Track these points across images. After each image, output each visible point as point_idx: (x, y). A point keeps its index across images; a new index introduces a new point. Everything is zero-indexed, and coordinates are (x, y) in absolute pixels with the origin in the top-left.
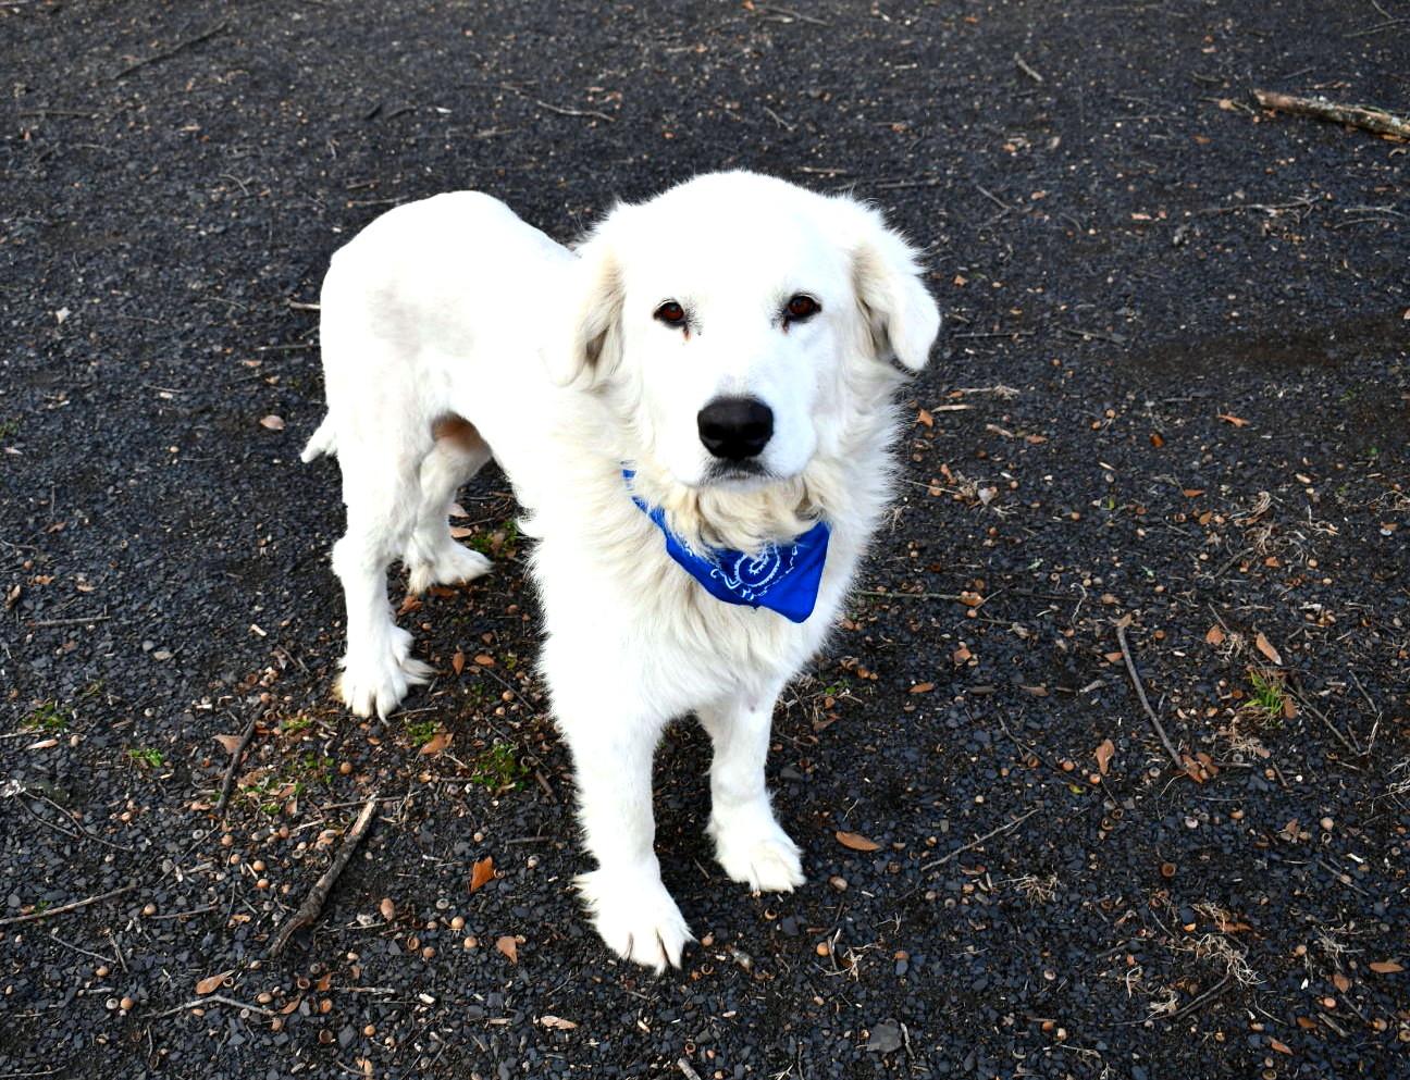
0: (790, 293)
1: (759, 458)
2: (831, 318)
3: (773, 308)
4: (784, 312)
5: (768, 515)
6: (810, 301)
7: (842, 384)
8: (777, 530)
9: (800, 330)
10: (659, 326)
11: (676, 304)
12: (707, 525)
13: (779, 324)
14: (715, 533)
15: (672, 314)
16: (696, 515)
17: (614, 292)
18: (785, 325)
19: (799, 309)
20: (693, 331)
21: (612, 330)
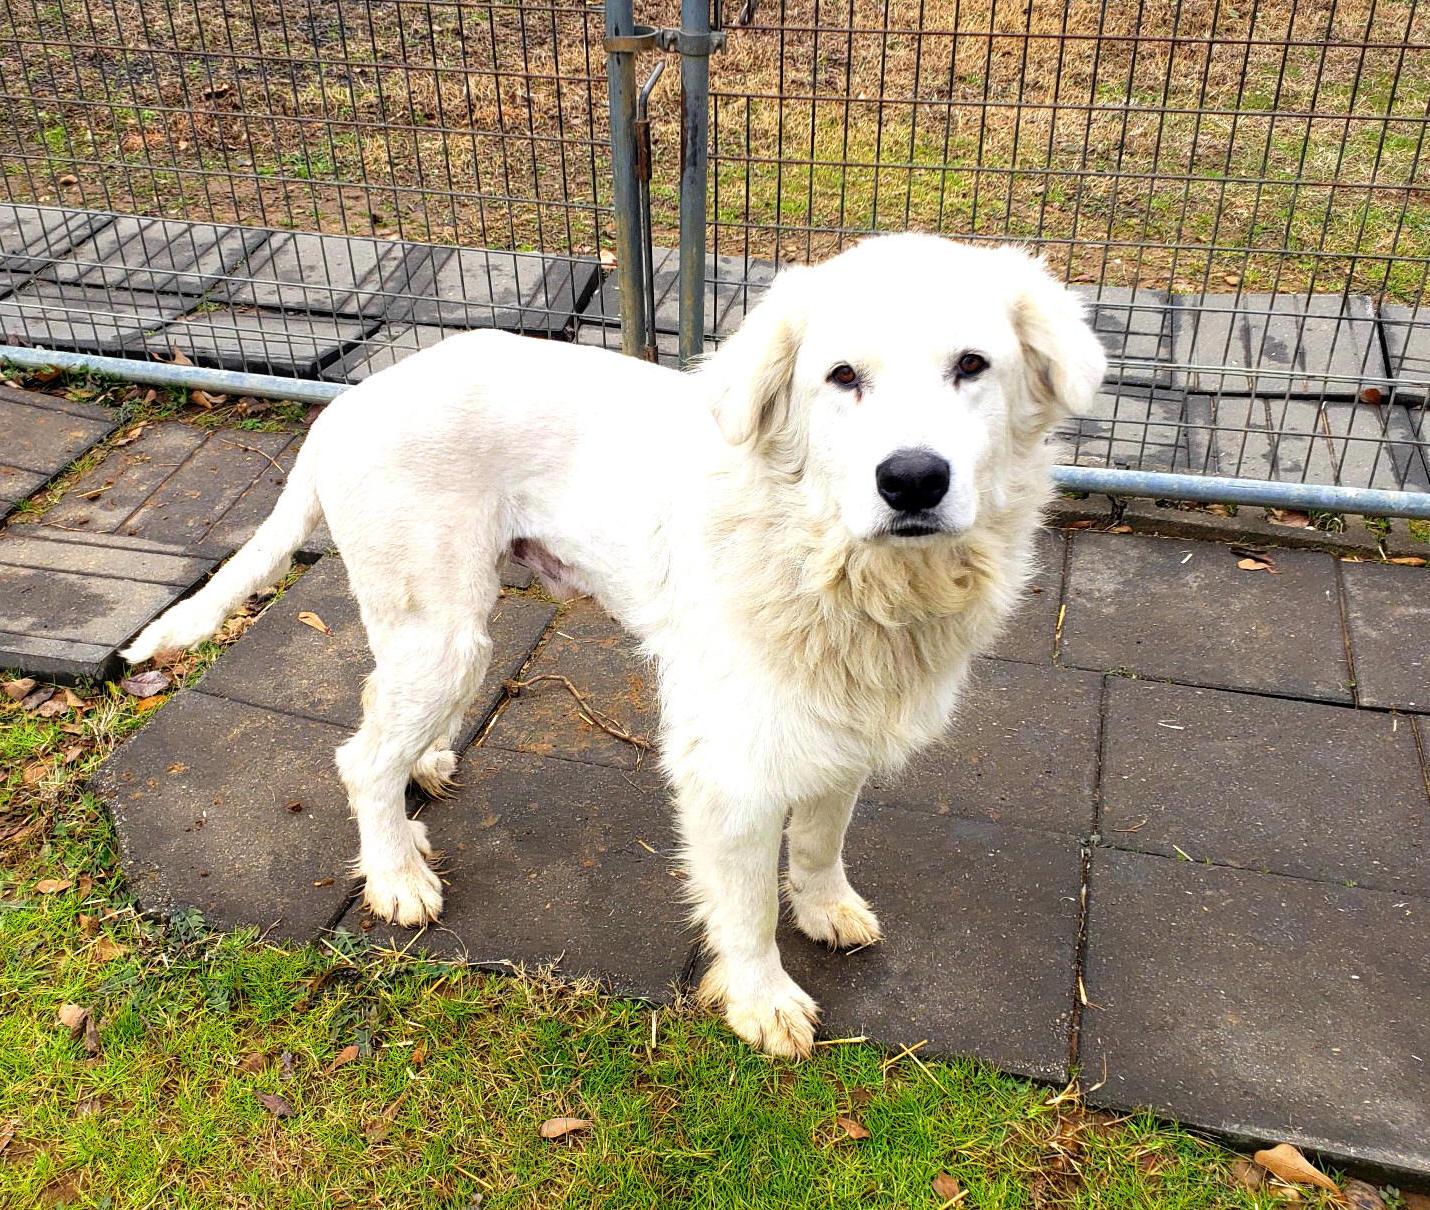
1: (936, 510)
2: (1002, 375)
3: (945, 364)
4: (955, 368)
6: (980, 358)
11: (848, 367)
13: (950, 381)
15: (844, 377)
18: (956, 383)
19: (970, 366)
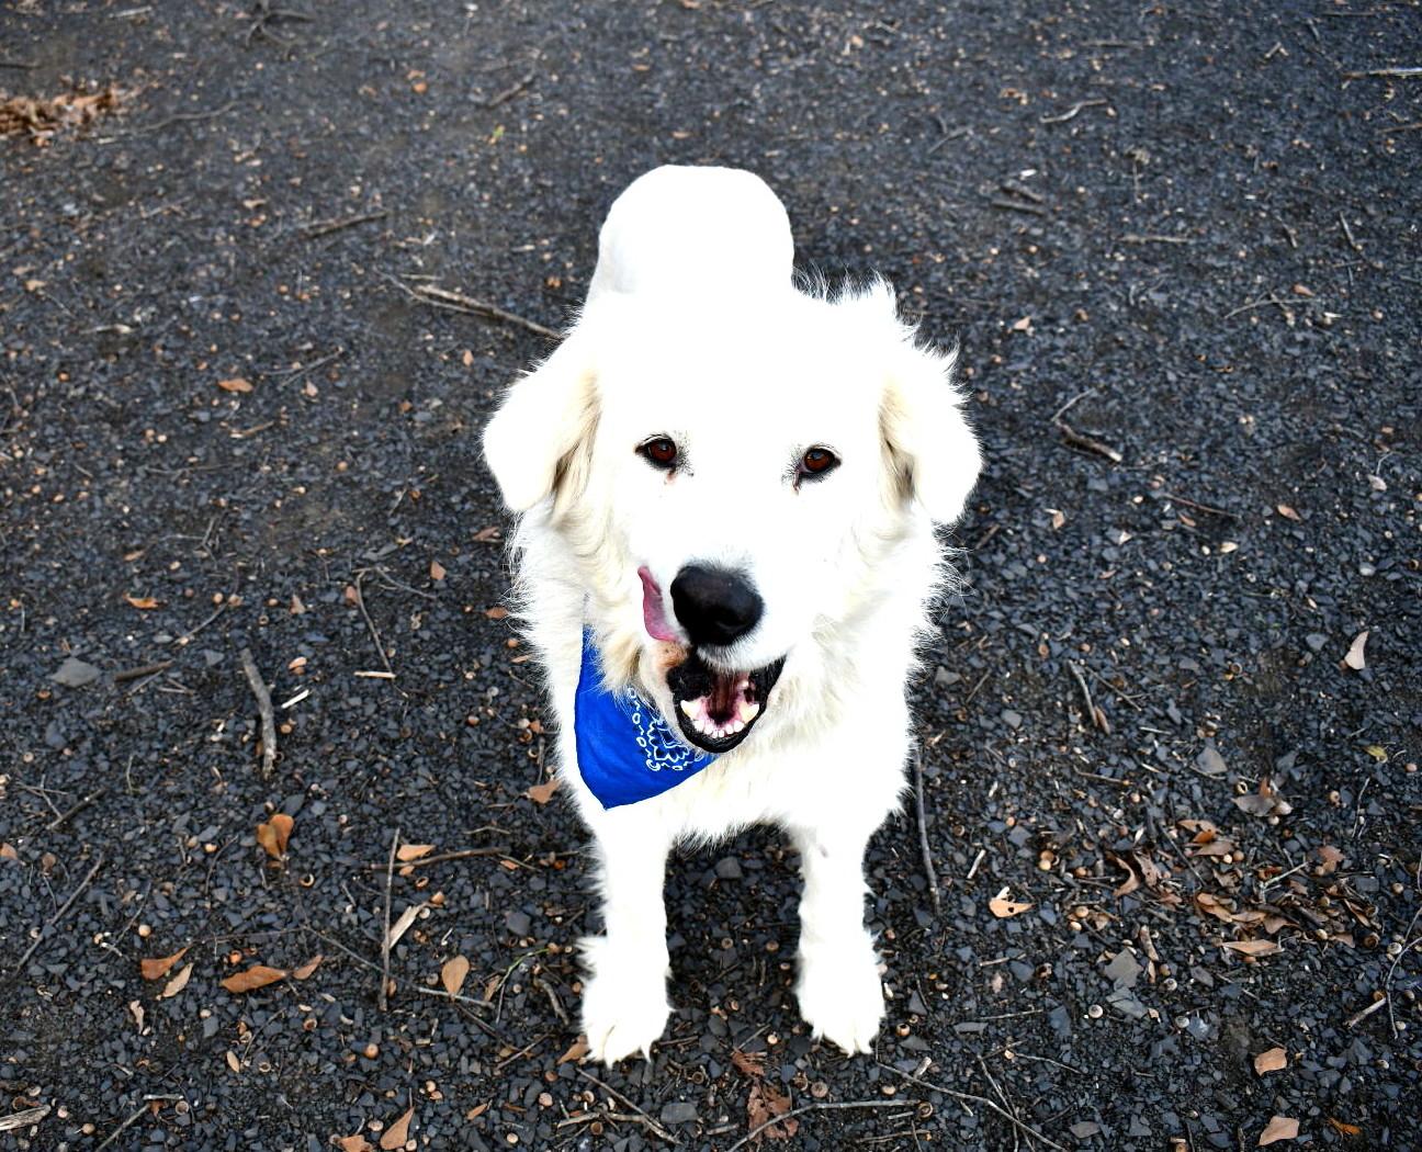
4: (798, 467)
6: (828, 454)
9: (813, 489)
10: (640, 463)
11: (668, 442)
13: (790, 482)
19: (817, 463)
20: (681, 475)
21: (582, 451)
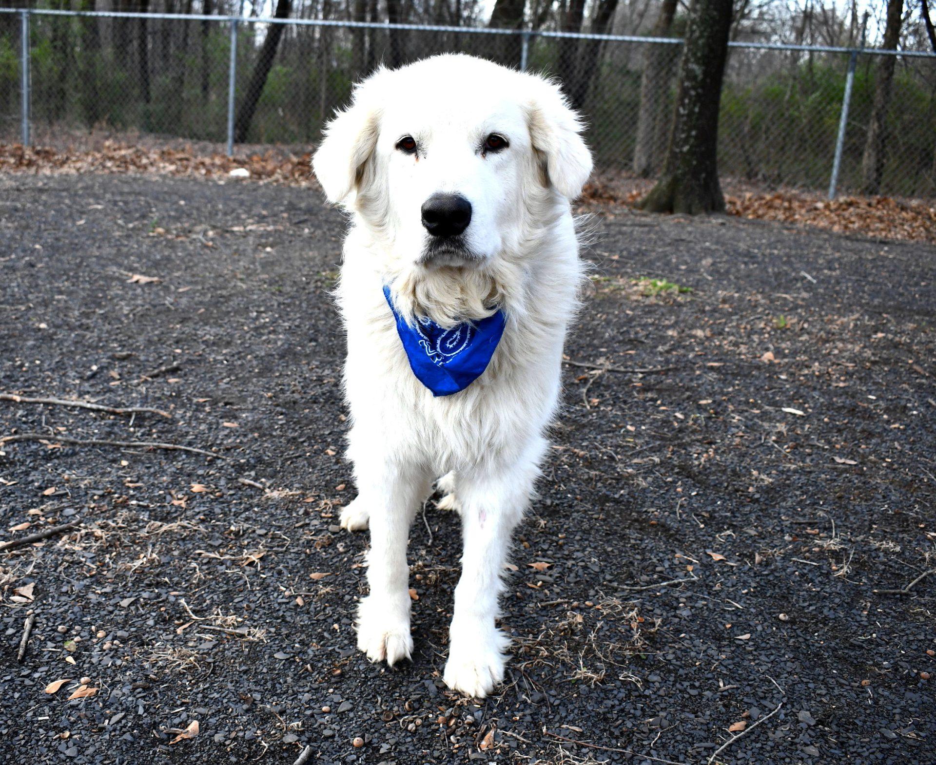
0: (488, 133)
1: (463, 237)
2: (516, 153)
3: (476, 143)
4: (483, 144)
5: (463, 302)
6: (501, 139)
7: (521, 204)
8: (468, 314)
9: (494, 158)
10: (400, 154)
11: (411, 138)
12: (419, 305)
13: (480, 153)
14: (425, 313)
16: (412, 297)
17: (374, 131)
18: (484, 154)
19: (493, 143)
20: (421, 156)
